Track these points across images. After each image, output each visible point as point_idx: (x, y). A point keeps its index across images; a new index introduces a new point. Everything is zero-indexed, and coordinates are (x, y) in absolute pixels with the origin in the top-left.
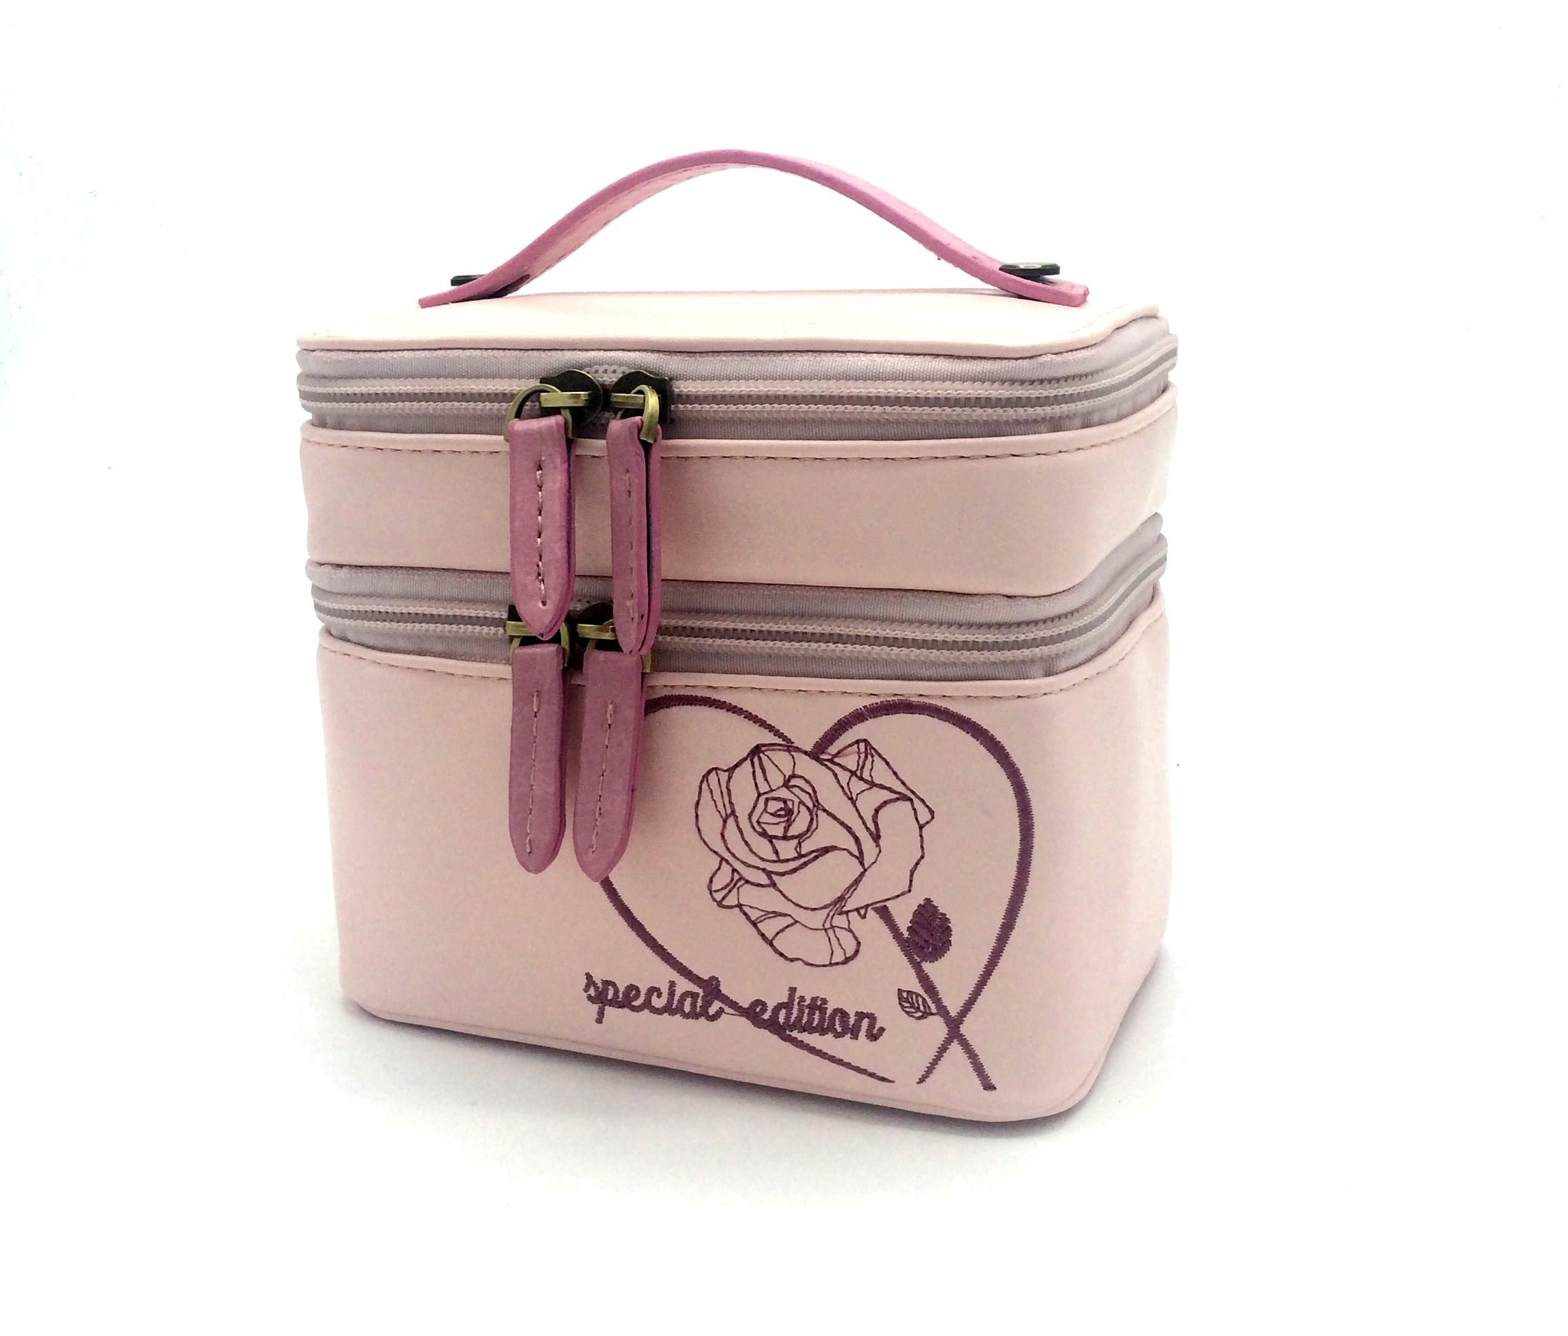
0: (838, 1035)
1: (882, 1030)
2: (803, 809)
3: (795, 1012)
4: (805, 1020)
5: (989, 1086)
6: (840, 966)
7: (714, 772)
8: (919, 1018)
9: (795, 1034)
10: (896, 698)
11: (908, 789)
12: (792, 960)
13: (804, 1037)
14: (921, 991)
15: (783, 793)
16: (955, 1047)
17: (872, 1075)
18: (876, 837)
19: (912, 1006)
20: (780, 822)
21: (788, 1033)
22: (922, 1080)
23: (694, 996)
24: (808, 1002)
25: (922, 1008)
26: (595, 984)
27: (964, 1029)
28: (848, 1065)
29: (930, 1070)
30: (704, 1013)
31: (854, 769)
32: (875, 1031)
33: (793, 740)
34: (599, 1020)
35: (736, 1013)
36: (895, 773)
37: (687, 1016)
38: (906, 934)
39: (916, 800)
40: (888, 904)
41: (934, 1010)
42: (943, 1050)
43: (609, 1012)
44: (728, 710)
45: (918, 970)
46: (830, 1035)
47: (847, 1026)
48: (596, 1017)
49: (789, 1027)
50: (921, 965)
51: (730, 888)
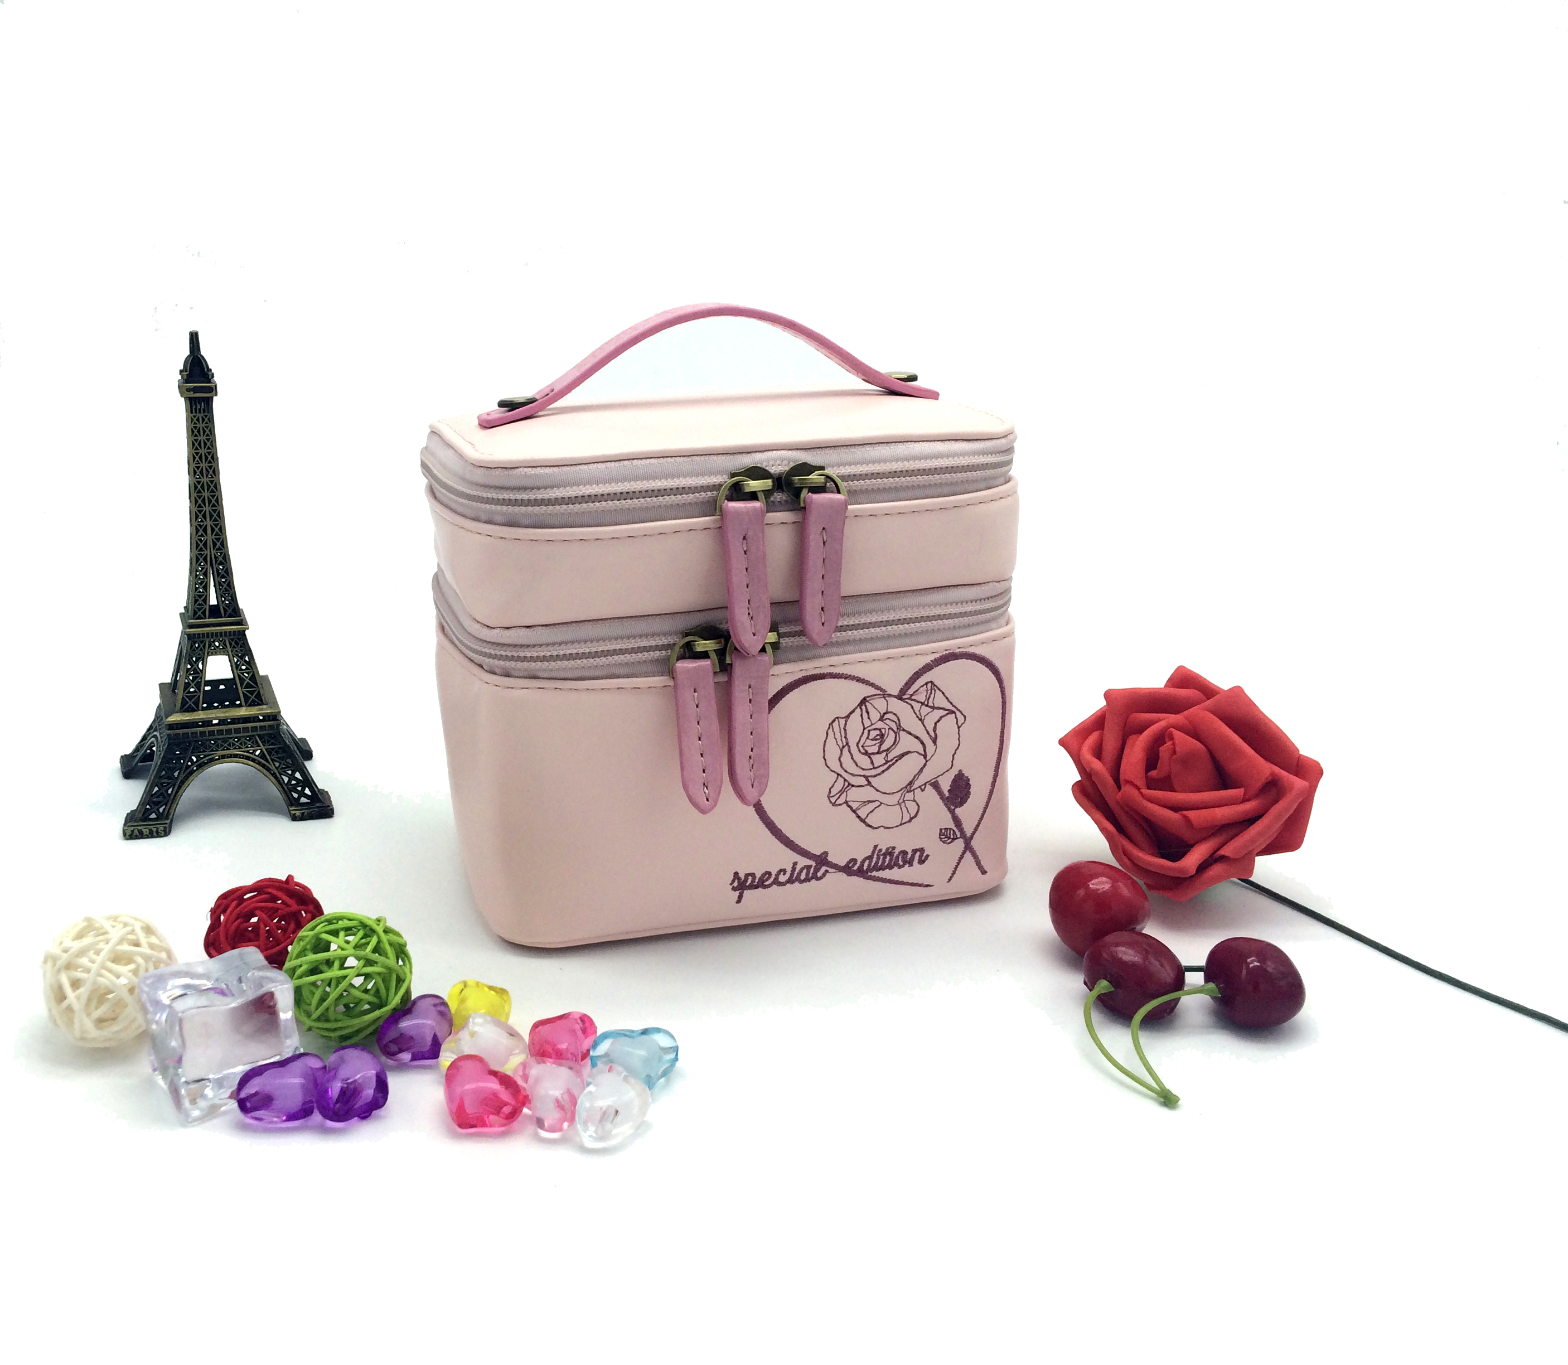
0: (900, 867)
1: (928, 856)
2: (891, 731)
3: (874, 860)
4: (880, 863)
5: (984, 872)
6: (908, 824)
7: (837, 720)
8: (950, 843)
9: (874, 873)
10: (947, 652)
11: (953, 706)
12: (876, 828)
13: (880, 874)
14: (953, 827)
15: (880, 724)
16: (968, 855)
17: (920, 885)
18: (934, 741)
19: (947, 836)
20: (876, 743)
21: (869, 874)
22: (950, 880)
23: (809, 867)
24: (884, 851)
25: (952, 837)
26: (739, 879)
27: (974, 843)
28: (905, 882)
29: (953, 872)
30: (814, 876)
31: (923, 701)
32: (923, 858)
33: (886, 690)
34: (739, 900)
35: (836, 870)
36: (947, 698)
37: (802, 882)
38: (947, 794)
39: (958, 713)
40: (937, 779)
41: (958, 835)
42: (961, 858)
43: (747, 893)
44: (846, 678)
45: (952, 812)
46: (896, 868)
47: (905, 859)
48: (736, 899)
49: (870, 869)
50: (954, 809)
51: (842, 791)
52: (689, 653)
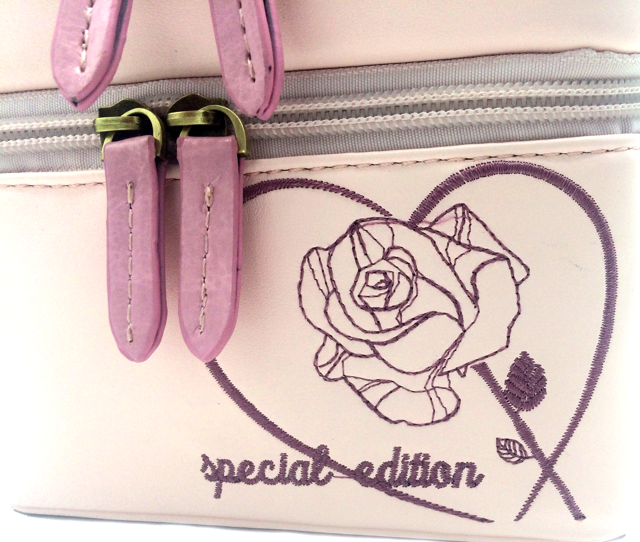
0: (440, 486)
1: (481, 477)
3: (399, 469)
4: (409, 475)
5: (579, 516)
6: (443, 424)
7: (315, 251)
8: (516, 463)
9: (400, 488)
10: (491, 160)
12: (396, 423)
13: (410, 491)
14: (518, 438)
15: (384, 266)
16: (549, 485)
17: (473, 518)
18: (475, 299)
19: (509, 452)
20: (380, 295)
21: (393, 488)
22: (519, 517)
23: (305, 465)
24: (411, 458)
25: (519, 453)
26: (211, 464)
27: (557, 468)
28: (451, 511)
29: (526, 508)
30: (315, 479)
31: (451, 234)
32: (475, 479)
33: (390, 213)
34: (218, 495)
35: (344, 476)
36: (492, 235)
38: (504, 387)
39: (513, 260)
40: (486, 361)
41: (530, 453)
42: (538, 488)
43: (226, 486)
44: (326, 189)
45: (515, 417)
46: (434, 487)
47: (447, 476)
48: (213, 492)
49: (394, 482)
50: (518, 414)
51: (336, 361)
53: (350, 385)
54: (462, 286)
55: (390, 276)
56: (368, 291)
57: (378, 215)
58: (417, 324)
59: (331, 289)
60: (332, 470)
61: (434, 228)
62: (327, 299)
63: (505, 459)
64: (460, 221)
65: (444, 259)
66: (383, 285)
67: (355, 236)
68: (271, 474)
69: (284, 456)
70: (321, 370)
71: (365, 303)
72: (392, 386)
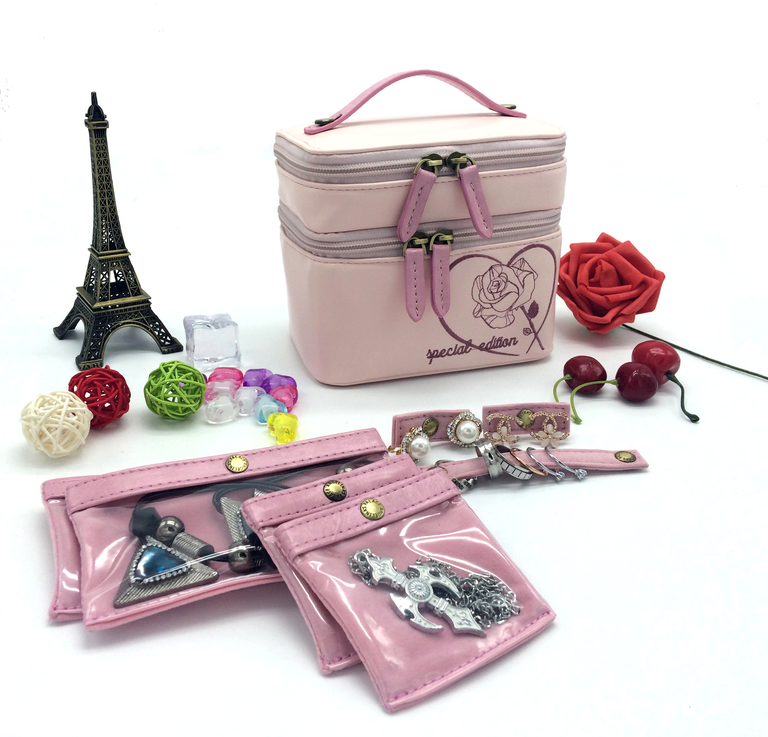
0: (505, 346)
1: (517, 341)
2: (503, 282)
3: (493, 343)
4: (495, 345)
5: (543, 349)
6: (509, 326)
7: (479, 277)
8: (528, 335)
9: (493, 350)
10: (531, 244)
11: (533, 270)
12: (494, 328)
13: (496, 350)
14: (529, 327)
15: (498, 279)
16: (536, 340)
17: (513, 355)
18: (523, 287)
19: (527, 332)
20: (496, 288)
21: (490, 350)
22: (527, 352)
23: (463, 347)
24: (497, 339)
25: (529, 332)
26: (431, 353)
27: (539, 335)
28: (507, 354)
29: (529, 349)
30: (465, 351)
31: (518, 268)
32: (515, 342)
33: (502, 262)
35: (475, 348)
36: (530, 266)
37: (459, 354)
38: (528, 312)
39: (534, 273)
40: (524, 305)
41: (532, 331)
42: (533, 342)
43: (434, 360)
44: (483, 257)
45: (530, 320)
46: (503, 347)
47: (508, 343)
48: (429, 362)
49: (490, 348)
50: (530, 319)
51: (479, 311)
52: (412, 244)
53: (483, 318)
54: (520, 283)
55: (500, 282)
56: (493, 287)
57: (498, 263)
58: (505, 296)
59: (482, 288)
60: (472, 348)
61: (514, 266)
62: (480, 291)
63: (525, 335)
64: (522, 263)
65: (516, 275)
66: (497, 285)
67: (491, 271)
68: (451, 352)
69: (457, 345)
70: (474, 314)
71: (491, 292)
72: (495, 316)
